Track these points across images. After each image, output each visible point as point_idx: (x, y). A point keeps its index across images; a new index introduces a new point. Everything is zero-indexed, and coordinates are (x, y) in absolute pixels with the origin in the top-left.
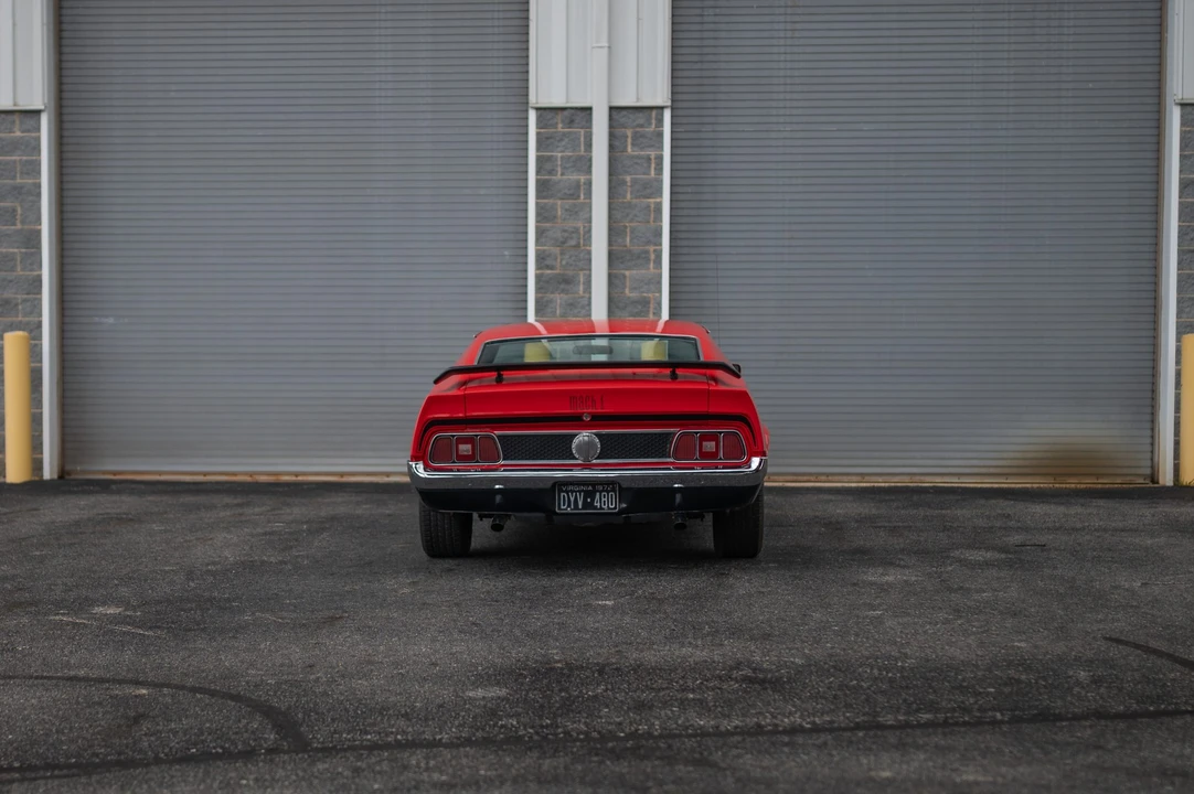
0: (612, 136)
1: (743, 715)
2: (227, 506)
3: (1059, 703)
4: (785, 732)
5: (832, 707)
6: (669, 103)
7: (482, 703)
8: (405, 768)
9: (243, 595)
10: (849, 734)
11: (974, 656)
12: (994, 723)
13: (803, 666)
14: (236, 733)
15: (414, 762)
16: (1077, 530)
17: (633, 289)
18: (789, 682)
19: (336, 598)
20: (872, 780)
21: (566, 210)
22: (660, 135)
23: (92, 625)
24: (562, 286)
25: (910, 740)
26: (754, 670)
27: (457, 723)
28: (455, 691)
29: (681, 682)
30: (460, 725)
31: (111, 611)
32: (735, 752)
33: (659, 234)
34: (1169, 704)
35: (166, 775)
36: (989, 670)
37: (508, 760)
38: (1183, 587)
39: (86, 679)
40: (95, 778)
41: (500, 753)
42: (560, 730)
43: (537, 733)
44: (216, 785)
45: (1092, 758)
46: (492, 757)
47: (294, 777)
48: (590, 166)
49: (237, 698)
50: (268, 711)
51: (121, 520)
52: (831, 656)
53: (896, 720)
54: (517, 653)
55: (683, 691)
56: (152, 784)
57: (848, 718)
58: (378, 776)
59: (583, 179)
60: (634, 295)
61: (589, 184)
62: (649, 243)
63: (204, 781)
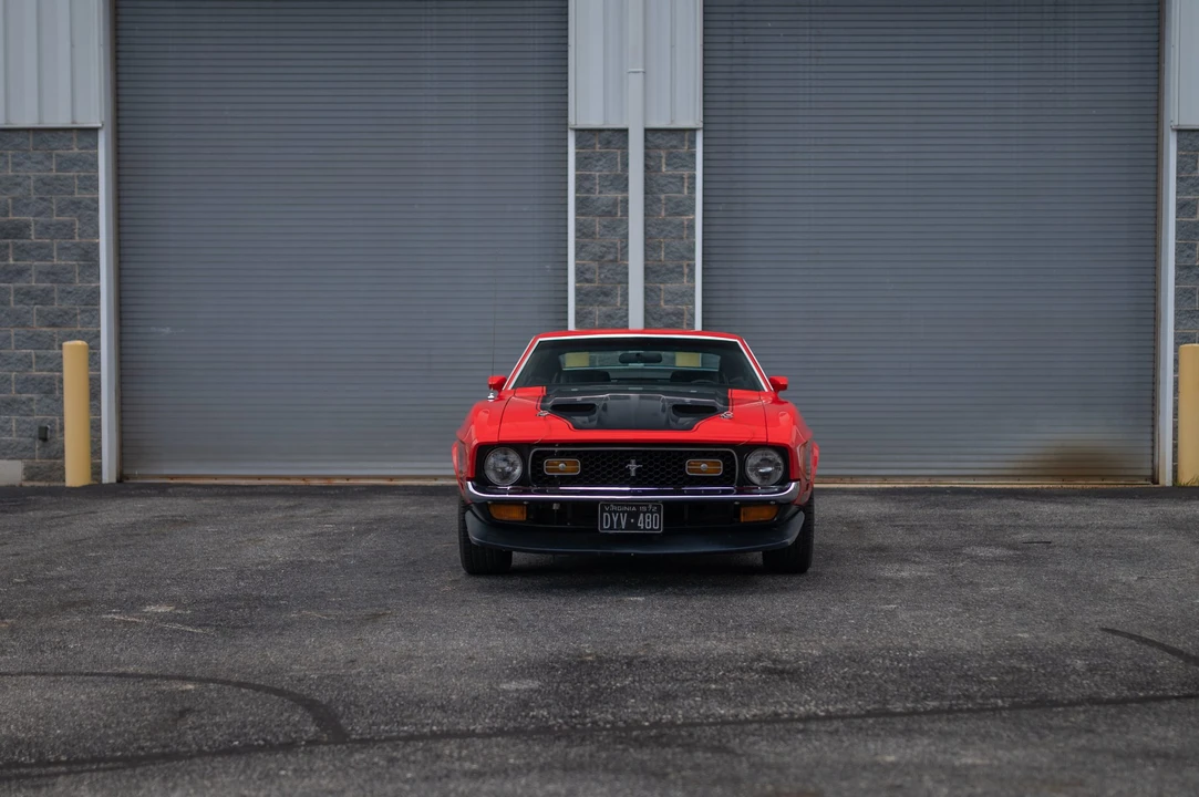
0: (647, 156)
1: (762, 704)
2: (278, 508)
3: (1057, 689)
4: (800, 720)
5: (845, 696)
6: (701, 125)
7: (515, 695)
8: (438, 757)
9: (291, 593)
10: (860, 721)
11: (980, 648)
12: (996, 709)
13: (820, 657)
14: (278, 726)
15: (447, 752)
16: (1082, 528)
17: (667, 302)
18: (805, 673)
19: (380, 596)
20: (878, 764)
21: (605, 226)
22: (693, 155)
23: (143, 623)
24: (600, 299)
25: (916, 726)
26: (774, 661)
27: (490, 714)
28: (490, 684)
29: (705, 673)
30: (493, 716)
31: (162, 609)
32: (752, 739)
33: (693, 250)
34: (1158, 690)
35: (208, 767)
36: (993, 659)
37: (537, 749)
38: (1175, 581)
39: (135, 676)
40: (138, 771)
41: (530, 742)
42: (588, 720)
43: (566, 723)
44: (255, 776)
45: (1083, 741)
46: (522, 746)
47: (331, 768)
48: (627, 185)
49: (280, 692)
50: (310, 705)
51: (177, 522)
52: (846, 647)
53: (905, 707)
54: (551, 647)
55: (707, 681)
56: (194, 775)
57: (859, 706)
58: (412, 766)
59: (620, 196)
60: (669, 308)
61: (626, 201)
62: (682, 258)
63: (244, 772)
